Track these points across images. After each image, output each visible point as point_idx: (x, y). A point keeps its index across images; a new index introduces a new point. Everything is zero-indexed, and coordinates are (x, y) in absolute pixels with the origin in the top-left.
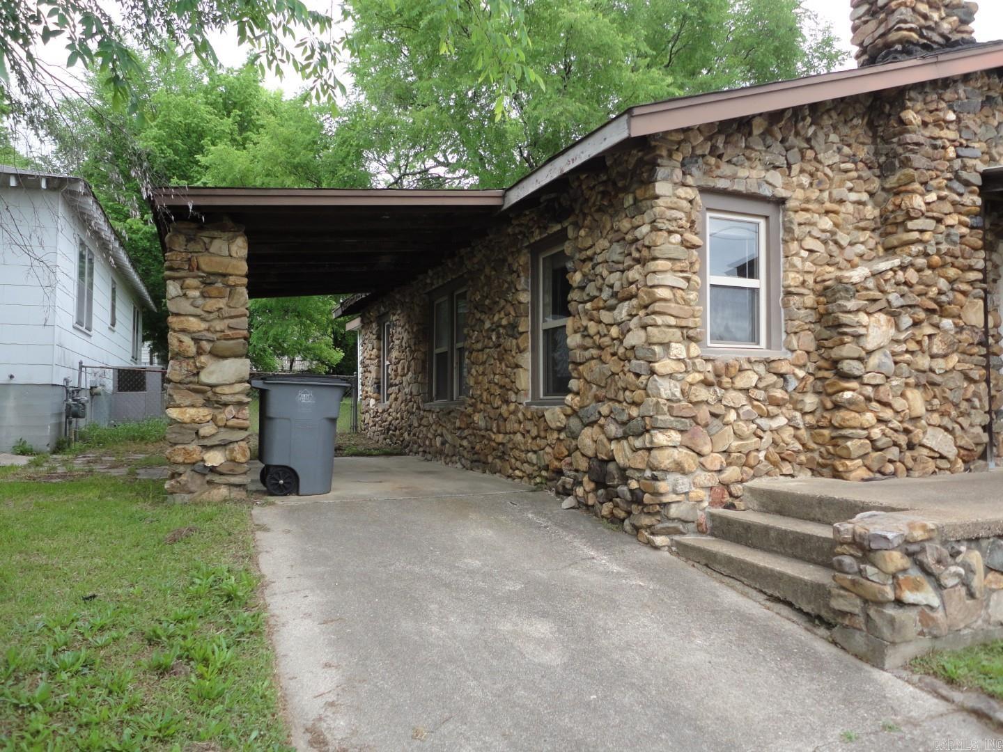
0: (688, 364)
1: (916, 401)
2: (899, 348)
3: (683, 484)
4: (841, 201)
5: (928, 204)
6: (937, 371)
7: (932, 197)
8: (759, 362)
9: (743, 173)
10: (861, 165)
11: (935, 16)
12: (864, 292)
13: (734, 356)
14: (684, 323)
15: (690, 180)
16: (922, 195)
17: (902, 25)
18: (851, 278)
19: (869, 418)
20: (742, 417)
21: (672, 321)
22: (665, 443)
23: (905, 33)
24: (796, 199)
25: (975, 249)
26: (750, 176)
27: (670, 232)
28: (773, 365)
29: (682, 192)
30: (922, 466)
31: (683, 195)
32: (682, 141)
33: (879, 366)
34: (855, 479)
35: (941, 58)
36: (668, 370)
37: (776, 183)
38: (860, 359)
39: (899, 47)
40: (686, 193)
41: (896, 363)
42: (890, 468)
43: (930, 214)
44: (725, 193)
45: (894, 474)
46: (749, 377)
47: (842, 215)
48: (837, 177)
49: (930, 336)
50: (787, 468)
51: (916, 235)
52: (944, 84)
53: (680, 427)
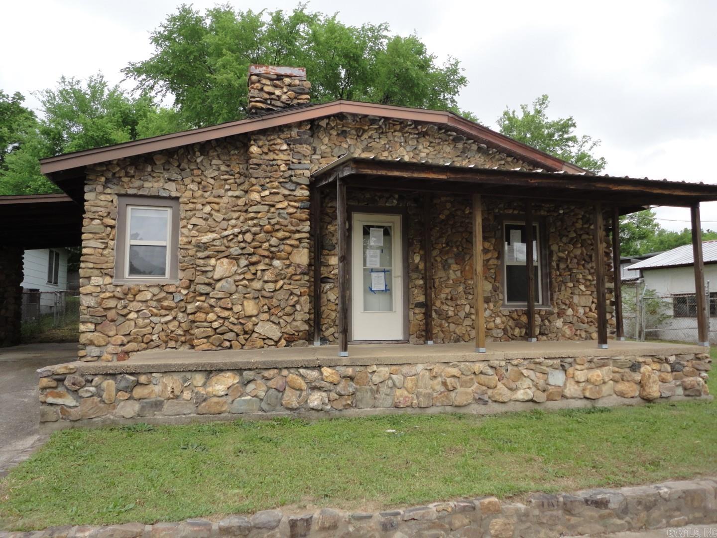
0: (102, 289)
1: (250, 307)
2: (238, 278)
3: (94, 352)
4: (220, 197)
5: (262, 197)
6: (267, 290)
7: (267, 193)
8: (155, 286)
9: (146, 185)
10: (237, 176)
11: (278, 92)
12: (213, 247)
13: (135, 283)
14: (99, 266)
15: (108, 191)
16: (259, 192)
17: (252, 99)
18: (201, 240)
19: (211, 316)
20: (141, 316)
21: (91, 265)
22: (84, 330)
23: (253, 103)
24: (185, 197)
25: (301, 220)
26: (152, 186)
27: (92, 219)
28: (165, 288)
29: (102, 197)
30: (251, 343)
31: (103, 199)
32: (105, 170)
33: (221, 288)
34: (199, 350)
35: (264, 117)
36: (88, 291)
37: (172, 189)
38: (208, 284)
39: (253, 111)
40: (106, 198)
41: (237, 286)
42: (227, 344)
43: (263, 203)
44: (135, 196)
45: (231, 347)
46: (145, 294)
47: (221, 204)
48: (217, 184)
49: (263, 270)
50: (172, 344)
51: (252, 215)
52: (280, 129)
53: (94, 321)
